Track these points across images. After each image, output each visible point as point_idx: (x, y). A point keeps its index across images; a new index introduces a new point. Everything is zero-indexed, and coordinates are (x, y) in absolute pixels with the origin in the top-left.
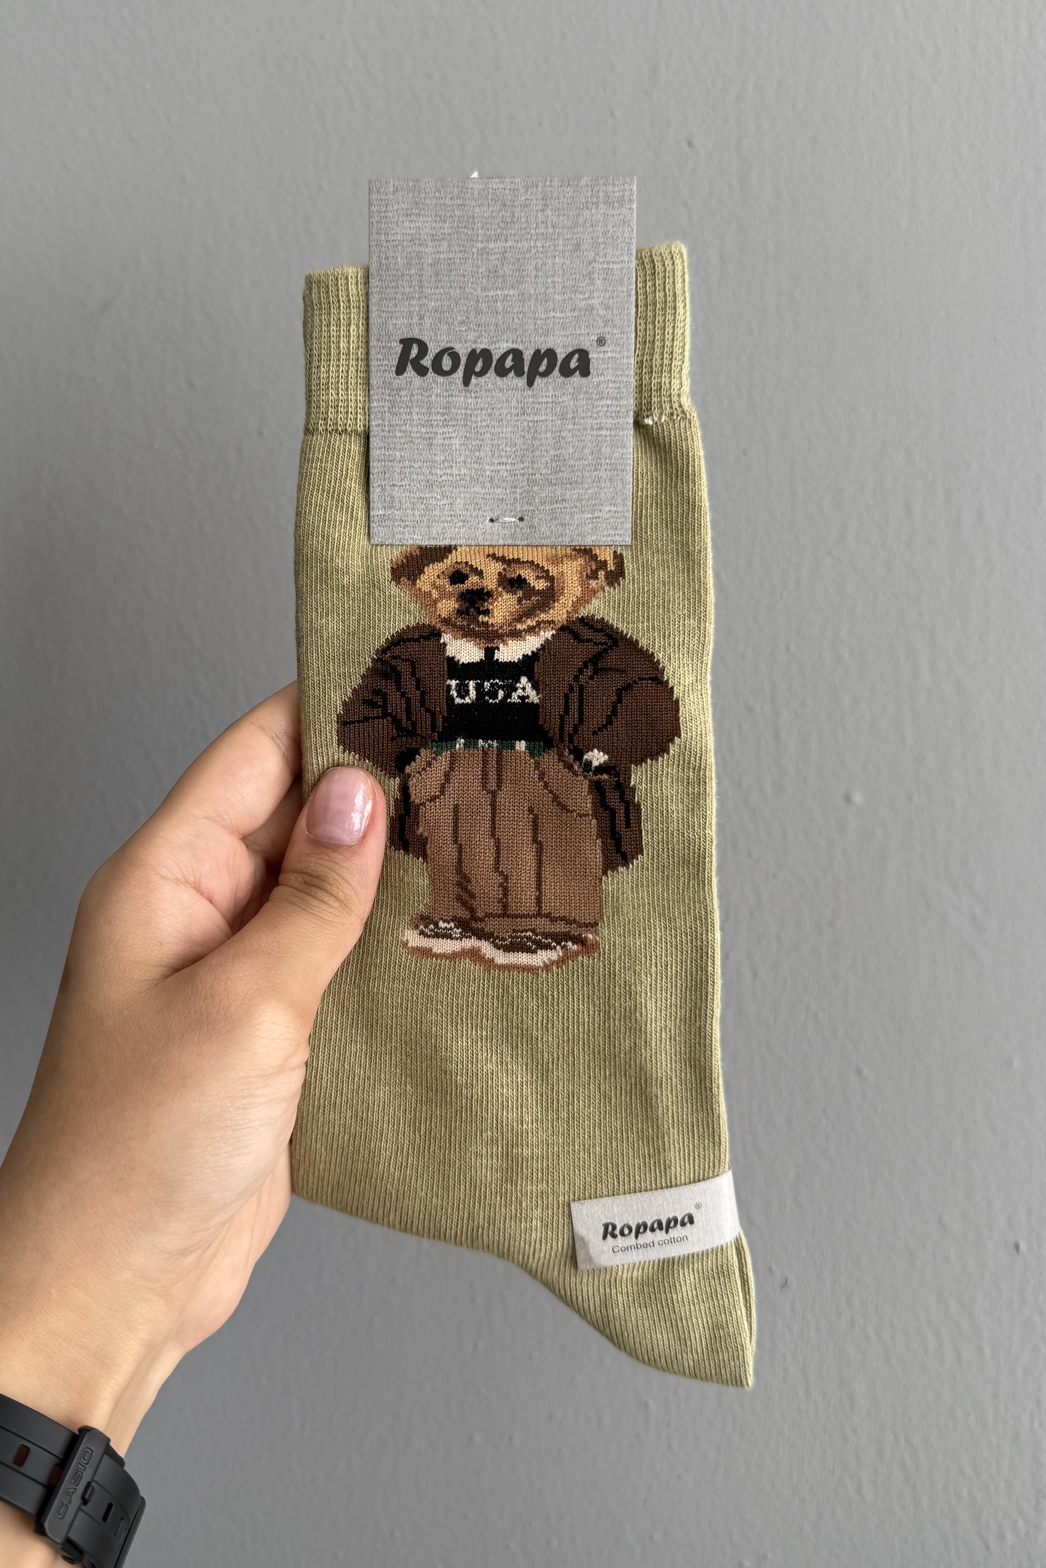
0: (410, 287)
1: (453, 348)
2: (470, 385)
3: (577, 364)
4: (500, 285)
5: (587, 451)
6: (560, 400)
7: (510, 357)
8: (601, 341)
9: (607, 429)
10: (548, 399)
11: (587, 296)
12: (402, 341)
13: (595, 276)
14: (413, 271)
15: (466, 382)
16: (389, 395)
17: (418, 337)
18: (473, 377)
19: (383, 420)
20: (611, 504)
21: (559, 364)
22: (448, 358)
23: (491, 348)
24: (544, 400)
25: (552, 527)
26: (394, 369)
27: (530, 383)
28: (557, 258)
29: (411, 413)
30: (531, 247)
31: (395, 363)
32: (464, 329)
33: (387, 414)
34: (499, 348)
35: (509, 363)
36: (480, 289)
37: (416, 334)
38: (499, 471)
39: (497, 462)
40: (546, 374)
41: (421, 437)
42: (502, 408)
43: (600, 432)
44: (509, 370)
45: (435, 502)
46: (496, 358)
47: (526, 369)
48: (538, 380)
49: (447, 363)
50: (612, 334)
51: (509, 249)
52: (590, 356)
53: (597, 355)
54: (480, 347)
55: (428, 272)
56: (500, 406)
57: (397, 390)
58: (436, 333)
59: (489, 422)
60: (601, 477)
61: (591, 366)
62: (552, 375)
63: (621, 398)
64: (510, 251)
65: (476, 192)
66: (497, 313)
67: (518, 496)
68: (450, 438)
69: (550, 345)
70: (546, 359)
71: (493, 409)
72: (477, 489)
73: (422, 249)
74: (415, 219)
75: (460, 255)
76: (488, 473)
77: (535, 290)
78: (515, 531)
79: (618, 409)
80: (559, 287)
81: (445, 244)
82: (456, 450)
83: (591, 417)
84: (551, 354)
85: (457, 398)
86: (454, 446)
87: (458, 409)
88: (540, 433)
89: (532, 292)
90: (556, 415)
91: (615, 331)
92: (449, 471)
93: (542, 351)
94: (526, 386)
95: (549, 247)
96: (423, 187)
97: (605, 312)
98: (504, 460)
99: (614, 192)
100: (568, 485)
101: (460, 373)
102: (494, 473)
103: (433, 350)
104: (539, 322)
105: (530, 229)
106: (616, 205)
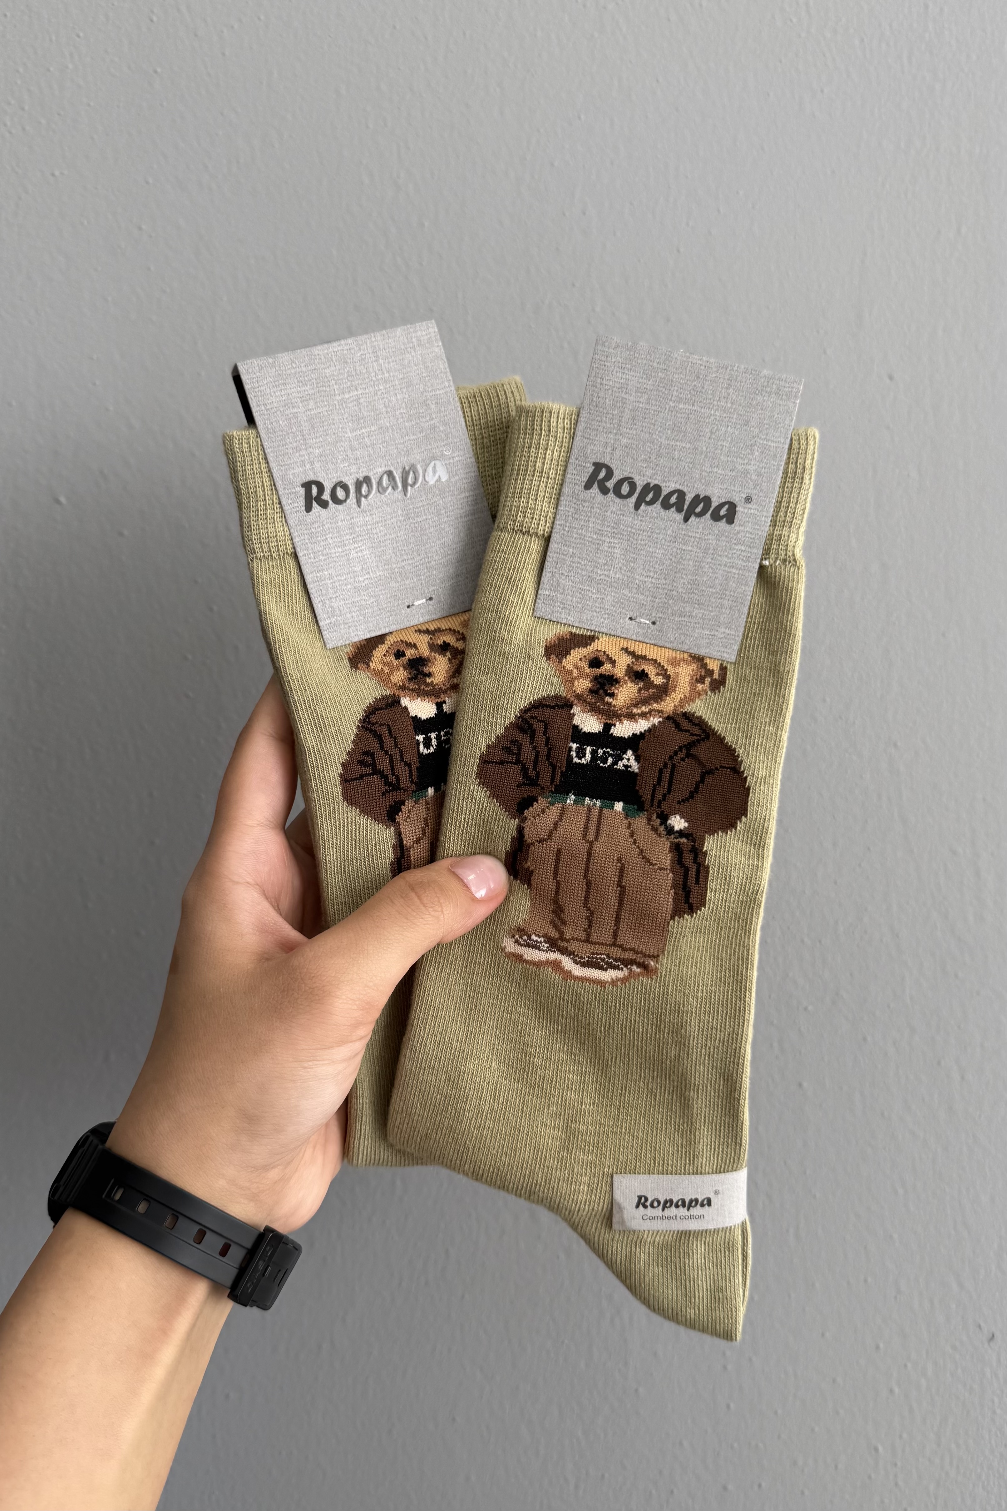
0: (611, 424)
1: (633, 479)
2: (639, 510)
3: (725, 513)
4: (680, 438)
5: (717, 582)
6: (706, 537)
7: (675, 496)
8: (748, 500)
9: (737, 568)
10: (697, 535)
11: (745, 462)
12: (595, 464)
13: (756, 448)
14: (616, 412)
15: (637, 507)
16: (575, 504)
17: (608, 463)
18: (643, 504)
19: (566, 522)
20: (726, 628)
21: (711, 509)
22: (627, 485)
23: (662, 485)
24: (694, 535)
25: (677, 635)
26: (583, 484)
27: (686, 519)
28: (729, 427)
29: (589, 521)
30: (711, 415)
31: (585, 479)
32: (645, 465)
33: (570, 518)
34: (669, 487)
35: (673, 499)
36: (664, 437)
37: (606, 460)
38: (645, 582)
39: (645, 574)
40: (700, 515)
41: (591, 542)
42: (659, 533)
43: (731, 570)
44: (672, 506)
45: (590, 595)
46: (665, 492)
47: (685, 507)
48: (693, 518)
49: (625, 489)
50: (758, 496)
51: (694, 412)
52: (737, 509)
53: (743, 510)
54: (653, 482)
55: (627, 415)
56: (658, 531)
57: (582, 501)
58: (622, 464)
59: (647, 542)
60: (724, 605)
61: (736, 516)
62: (704, 517)
63: (754, 547)
64: (694, 414)
65: (678, 363)
66: (673, 459)
67: (656, 605)
68: (614, 547)
69: (708, 493)
70: (702, 503)
71: (652, 533)
72: (626, 592)
73: (626, 396)
74: (627, 372)
75: (655, 408)
76: (637, 581)
77: (707, 449)
78: (647, 631)
79: (749, 555)
80: (725, 449)
81: (646, 397)
82: (616, 558)
83: (726, 556)
84: (707, 500)
85: (626, 518)
86: (615, 555)
87: (626, 527)
88: (684, 559)
89: (704, 449)
90: (700, 548)
91: (761, 494)
92: (606, 573)
93: (701, 497)
94: (682, 521)
95: (725, 417)
96: (638, 349)
97: (756, 477)
98: (652, 574)
99: (785, 387)
100: (696, 605)
101: (633, 499)
102: (641, 583)
103: (617, 476)
104: (703, 473)
105: (714, 401)
106: (784, 397)
